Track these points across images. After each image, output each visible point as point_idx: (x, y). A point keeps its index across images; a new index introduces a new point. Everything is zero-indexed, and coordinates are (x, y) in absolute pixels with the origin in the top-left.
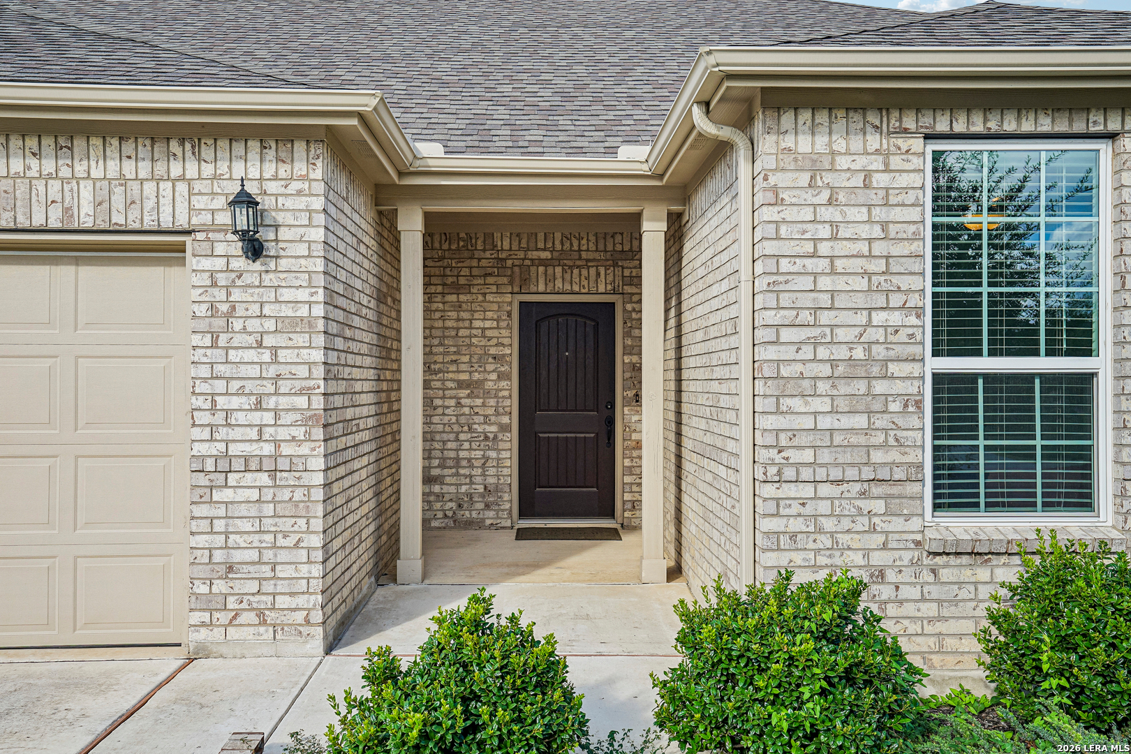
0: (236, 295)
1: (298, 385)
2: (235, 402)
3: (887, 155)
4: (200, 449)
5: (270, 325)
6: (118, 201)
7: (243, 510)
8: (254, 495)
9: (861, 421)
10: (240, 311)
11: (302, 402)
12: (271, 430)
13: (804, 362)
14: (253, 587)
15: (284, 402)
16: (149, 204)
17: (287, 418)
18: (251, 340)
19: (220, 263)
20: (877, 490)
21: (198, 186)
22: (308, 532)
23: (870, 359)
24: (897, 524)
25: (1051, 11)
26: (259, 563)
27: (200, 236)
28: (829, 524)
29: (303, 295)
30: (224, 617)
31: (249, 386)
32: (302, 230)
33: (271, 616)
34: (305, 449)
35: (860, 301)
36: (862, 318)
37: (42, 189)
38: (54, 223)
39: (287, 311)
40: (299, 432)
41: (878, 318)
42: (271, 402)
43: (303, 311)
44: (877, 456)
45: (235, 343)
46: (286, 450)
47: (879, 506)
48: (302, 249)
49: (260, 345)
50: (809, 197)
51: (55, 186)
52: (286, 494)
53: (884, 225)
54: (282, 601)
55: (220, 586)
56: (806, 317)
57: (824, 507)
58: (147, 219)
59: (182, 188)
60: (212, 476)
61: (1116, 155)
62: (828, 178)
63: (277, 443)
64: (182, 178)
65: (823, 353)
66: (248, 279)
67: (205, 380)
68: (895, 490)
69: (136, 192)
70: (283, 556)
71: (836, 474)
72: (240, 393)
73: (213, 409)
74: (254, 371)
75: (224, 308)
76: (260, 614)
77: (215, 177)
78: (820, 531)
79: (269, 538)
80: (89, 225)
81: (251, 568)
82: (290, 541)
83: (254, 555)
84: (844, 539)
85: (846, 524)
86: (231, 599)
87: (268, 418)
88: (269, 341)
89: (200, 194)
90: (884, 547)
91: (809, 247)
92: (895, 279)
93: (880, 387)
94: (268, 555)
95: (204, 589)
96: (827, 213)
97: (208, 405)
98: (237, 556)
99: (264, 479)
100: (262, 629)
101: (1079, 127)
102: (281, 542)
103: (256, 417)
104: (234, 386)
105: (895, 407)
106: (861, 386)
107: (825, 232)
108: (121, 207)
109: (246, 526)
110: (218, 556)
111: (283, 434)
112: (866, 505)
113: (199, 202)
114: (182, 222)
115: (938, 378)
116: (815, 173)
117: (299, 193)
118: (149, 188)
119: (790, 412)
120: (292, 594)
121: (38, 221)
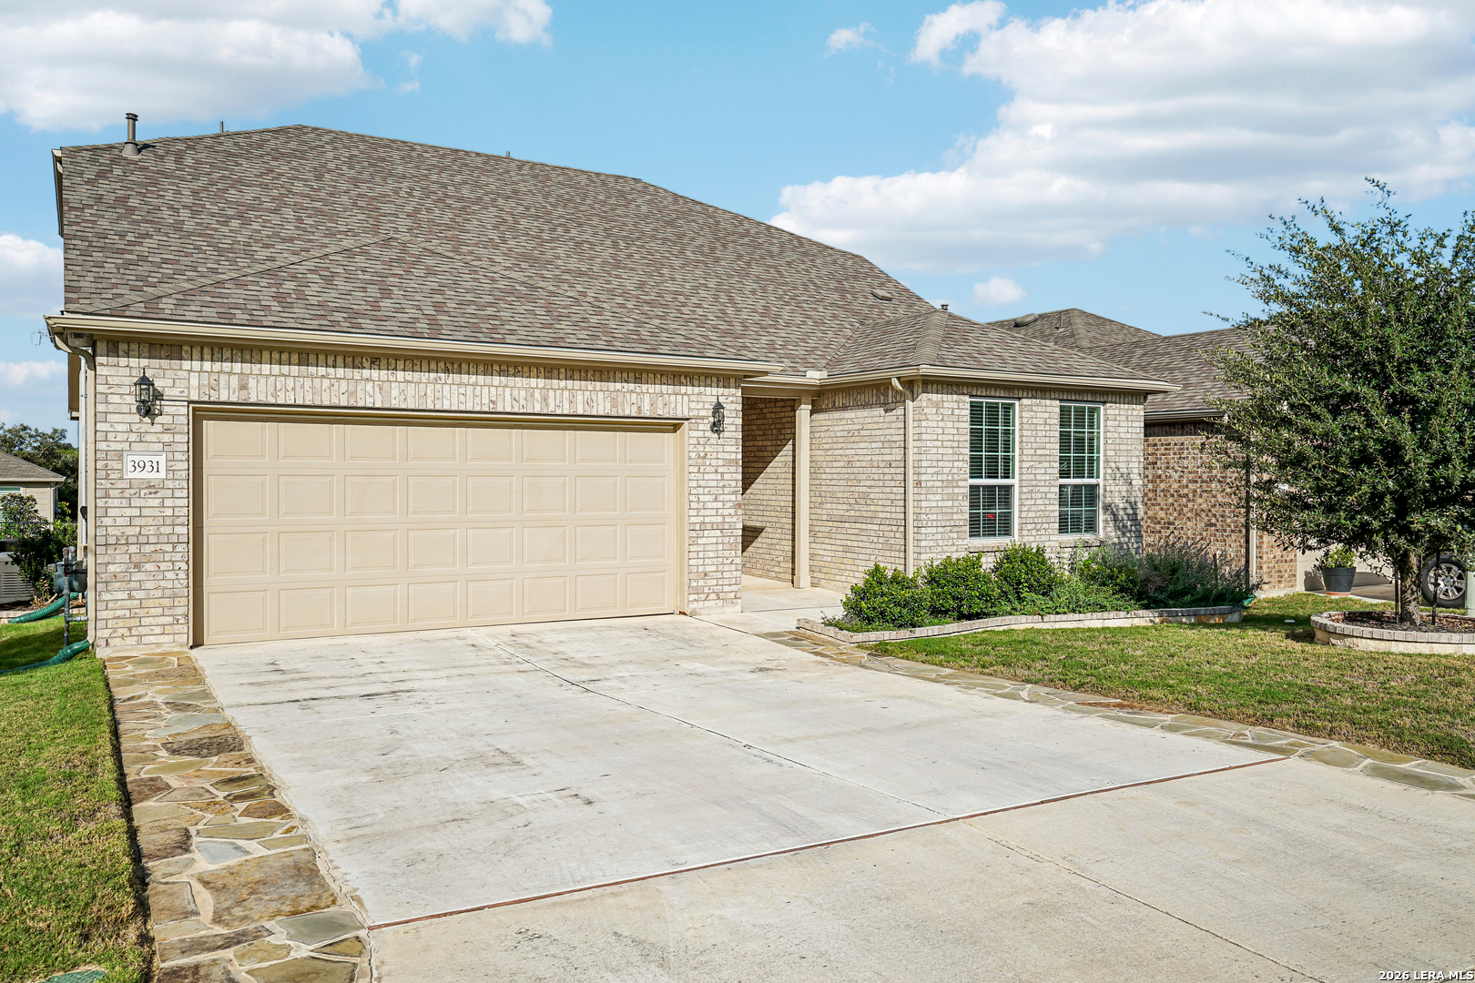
0: (708, 449)
1: (732, 490)
2: (707, 498)
3: (959, 402)
4: (693, 520)
5: (721, 462)
6: (660, 404)
7: (710, 548)
8: (714, 540)
9: (950, 503)
10: (709, 456)
11: (733, 498)
12: (721, 511)
13: (934, 481)
14: (714, 582)
15: (727, 498)
16: (673, 406)
17: (728, 505)
18: (713, 469)
19: (701, 434)
20: (955, 529)
21: (692, 398)
22: (736, 557)
23: (953, 480)
24: (960, 542)
25: (960, 319)
26: (717, 571)
27: (693, 421)
28: (940, 543)
29: (734, 449)
30: (703, 597)
31: (713, 490)
32: (733, 419)
33: (721, 595)
34: (734, 519)
35: (950, 458)
36: (951, 464)
37: (628, 397)
38: (634, 414)
39: (727, 456)
40: (732, 511)
41: (956, 464)
42: (721, 498)
43: (733, 456)
44: (955, 517)
45: (707, 471)
46: (727, 519)
47: (955, 535)
48: (733, 428)
49: (716, 472)
50: (935, 417)
51: (634, 395)
52: (726, 540)
53: (958, 429)
54: (726, 588)
55: (701, 583)
56: (935, 464)
57: (939, 536)
58: (671, 413)
59: (686, 398)
60: (698, 532)
61: (1020, 405)
62: (942, 410)
63: (724, 516)
64: (685, 394)
65: (940, 478)
66: (712, 441)
67: (695, 488)
68: (960, 529)
69: (667, 400)
70: (726, 568)
71: (943, 524)
72: (709, 494)
73: (698, 502)
74: (714, 484)
75: (702, 454)
76: (718, 594)
77: (700, 394)
78: (938, 545)
79: (720, 560)
80: (648, 415)
81: (714, 574)
82: (729, 561)
83: (714, 568)
84: (945, 548)
85: (946, 542)
86: (706, 588)
87: (720, 505)
88: (720, 470)
89: (693, 401)
90: (957, 551)
91: (935, 437)
92: (961, 450)
93: (956, 490)
94: (720, 568)
95: (695, 584)
96: (941, 424)
97: (696, 499)
98: (709, 569)
99: (718, 533)
100: (718, 601)
101: (1011, 395)
102: (725, 561)
103: (715, 505)
104: (707, 490)
105: (960, 498)
106: (950, 490)
107: (940, 431)
108: (661, 407)
109: (711, 554)
110: (701, 569)
111: (726, 512)
112: (951, 535)
113: (693, 405)
114: (686, 415)
115: (971, 487)
116: (938, 408)
117: (732, 402)
118: (673, 397)
119: (930, 500)
120: (730, 585)
121: (627, 413)
